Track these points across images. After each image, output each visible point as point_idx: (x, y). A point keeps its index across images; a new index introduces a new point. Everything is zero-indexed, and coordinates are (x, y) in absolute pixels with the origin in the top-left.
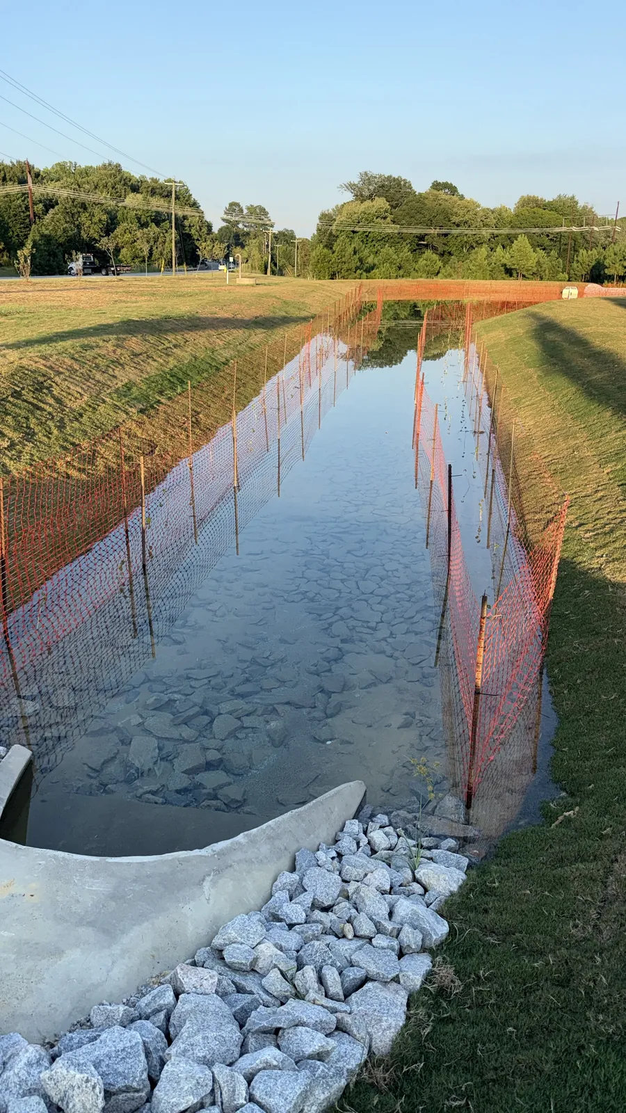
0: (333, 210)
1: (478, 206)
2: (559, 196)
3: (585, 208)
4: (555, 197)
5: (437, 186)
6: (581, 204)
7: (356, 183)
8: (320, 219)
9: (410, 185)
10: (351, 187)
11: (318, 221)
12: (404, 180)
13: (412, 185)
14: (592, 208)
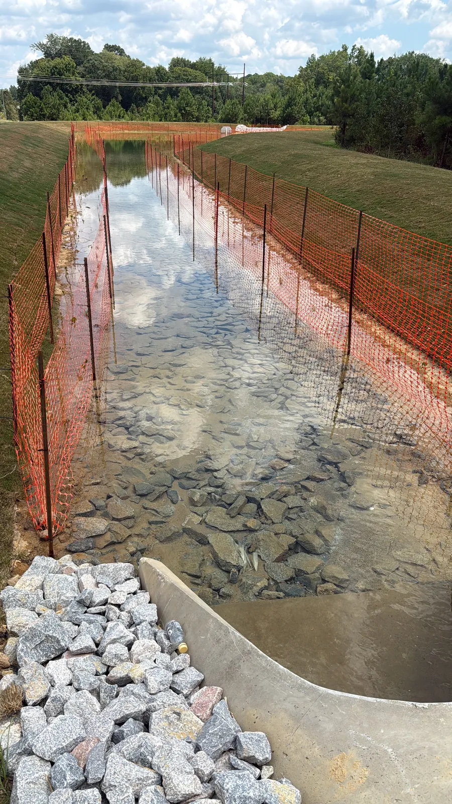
0: (28, 65)
1: (144, 65)
2: (201, 59)
3: (219, 68)
4: (198, 59)
5: (108, 48)
6: (216, 66)
7: (45, 43)
8: (19, 72)
9: (89, 46)
10: (41, 46)
11: (17, 74)
12: (84, 42)
13: (91, 47)
14: (224, 69)
